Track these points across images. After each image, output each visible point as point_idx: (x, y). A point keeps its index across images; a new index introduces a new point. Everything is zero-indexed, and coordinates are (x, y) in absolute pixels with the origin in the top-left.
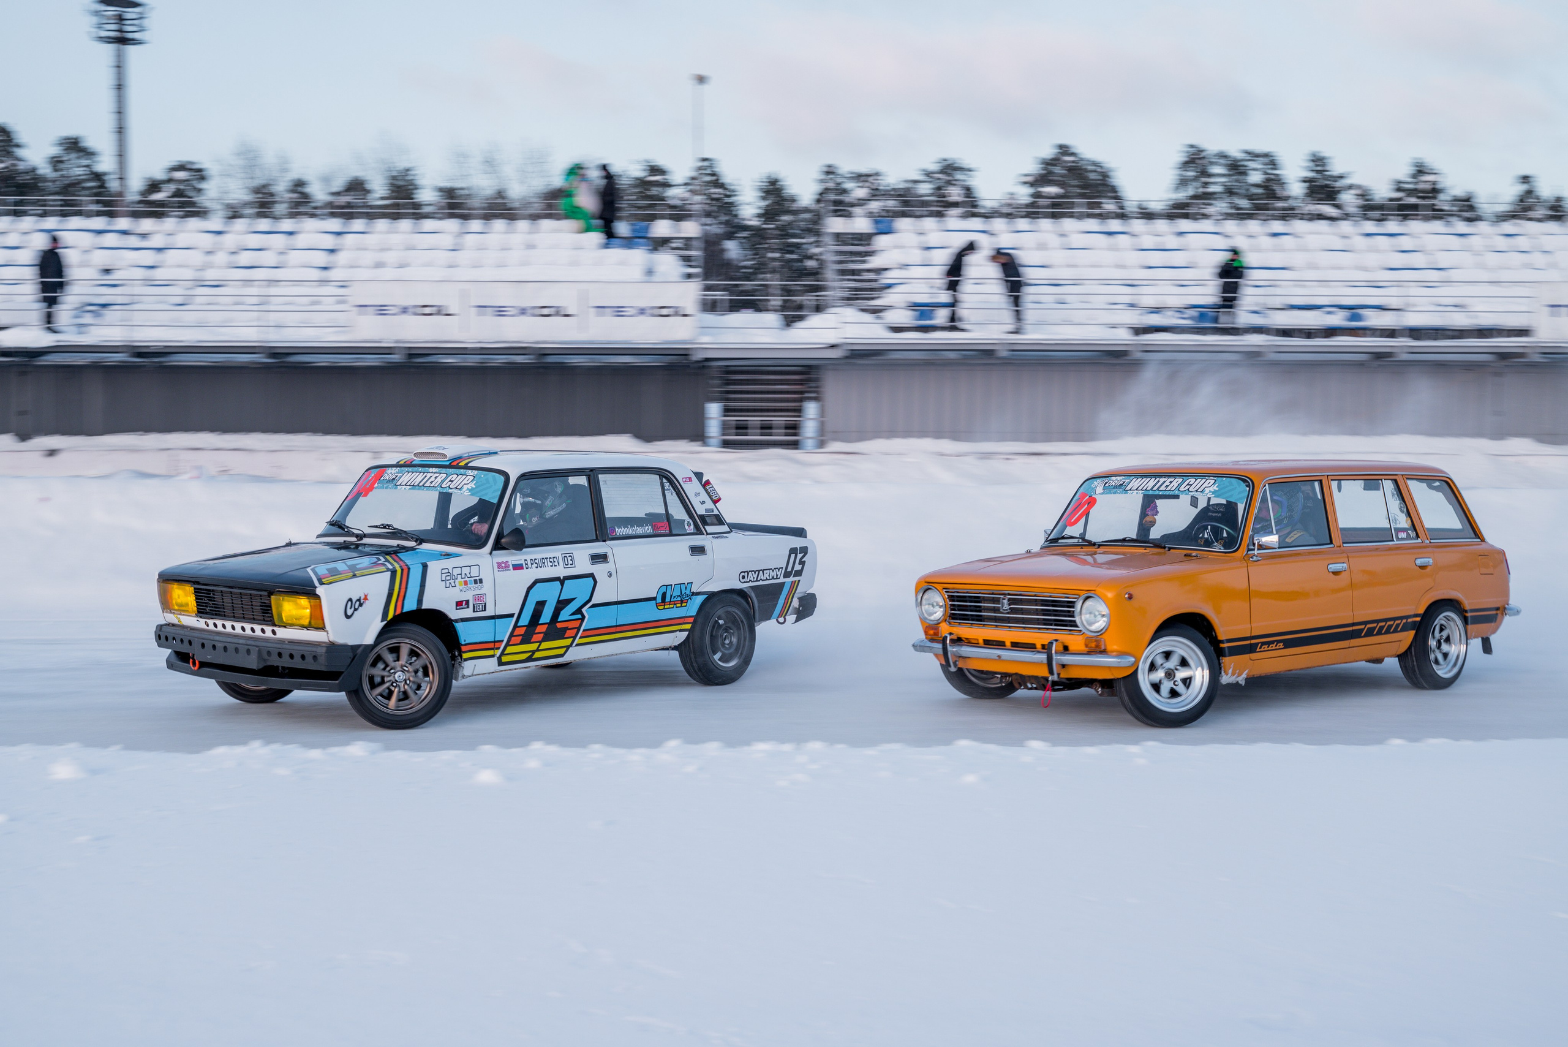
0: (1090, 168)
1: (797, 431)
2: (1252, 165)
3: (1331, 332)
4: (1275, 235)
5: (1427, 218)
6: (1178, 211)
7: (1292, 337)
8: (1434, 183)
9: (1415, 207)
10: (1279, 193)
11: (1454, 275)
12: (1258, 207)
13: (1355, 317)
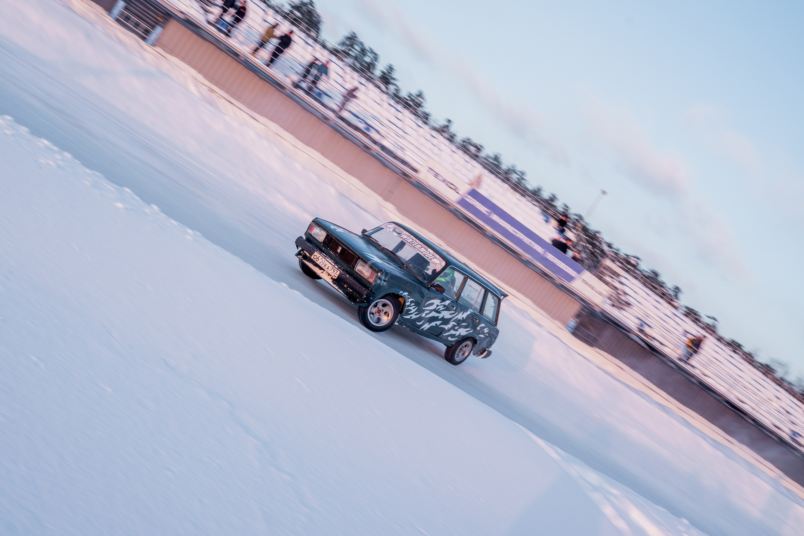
0: (315, 15)
1: (148, 34)
2: (369, 54)
3: (357, 129)
4: (361, 83)
5: (412, 112)
6: (334, 52)
7: (343, 121)
8: (421, 102)
9: (410, 106)
10: (371, 70)
11: (408, 137)
12: (362, 70)
13: (368, 129)
